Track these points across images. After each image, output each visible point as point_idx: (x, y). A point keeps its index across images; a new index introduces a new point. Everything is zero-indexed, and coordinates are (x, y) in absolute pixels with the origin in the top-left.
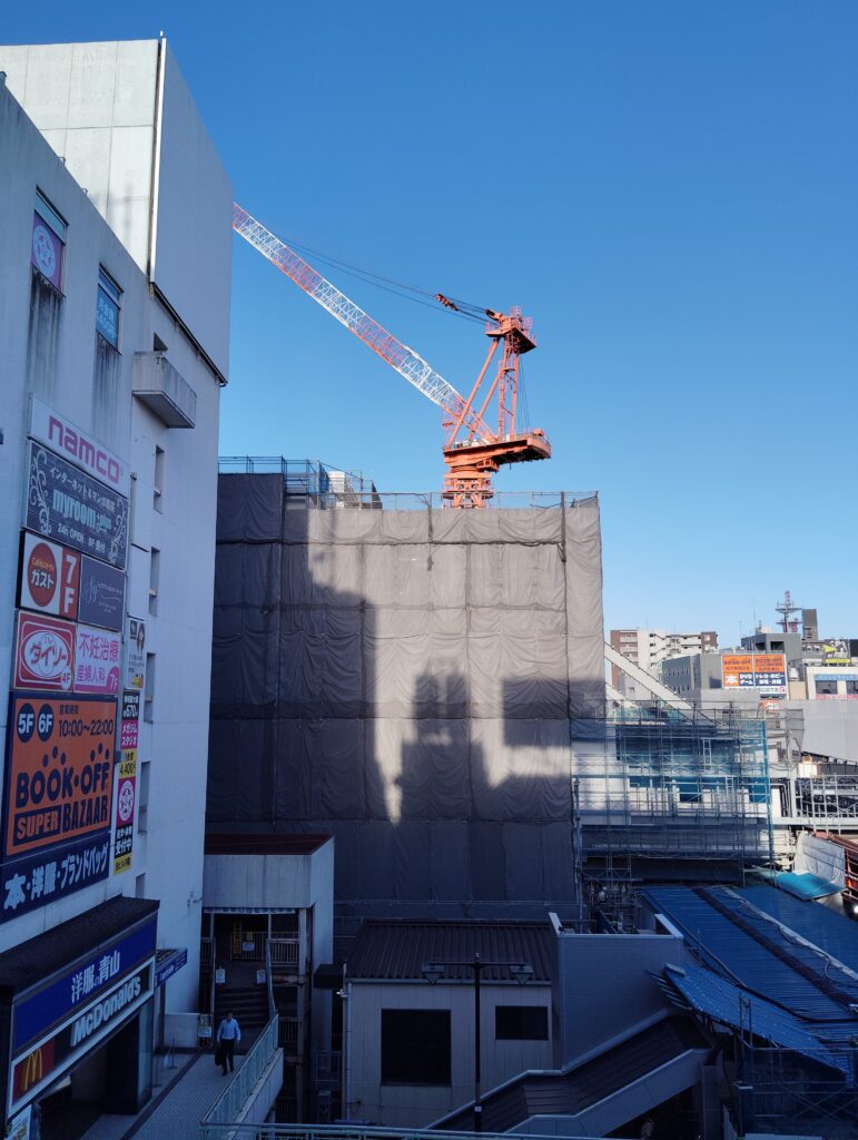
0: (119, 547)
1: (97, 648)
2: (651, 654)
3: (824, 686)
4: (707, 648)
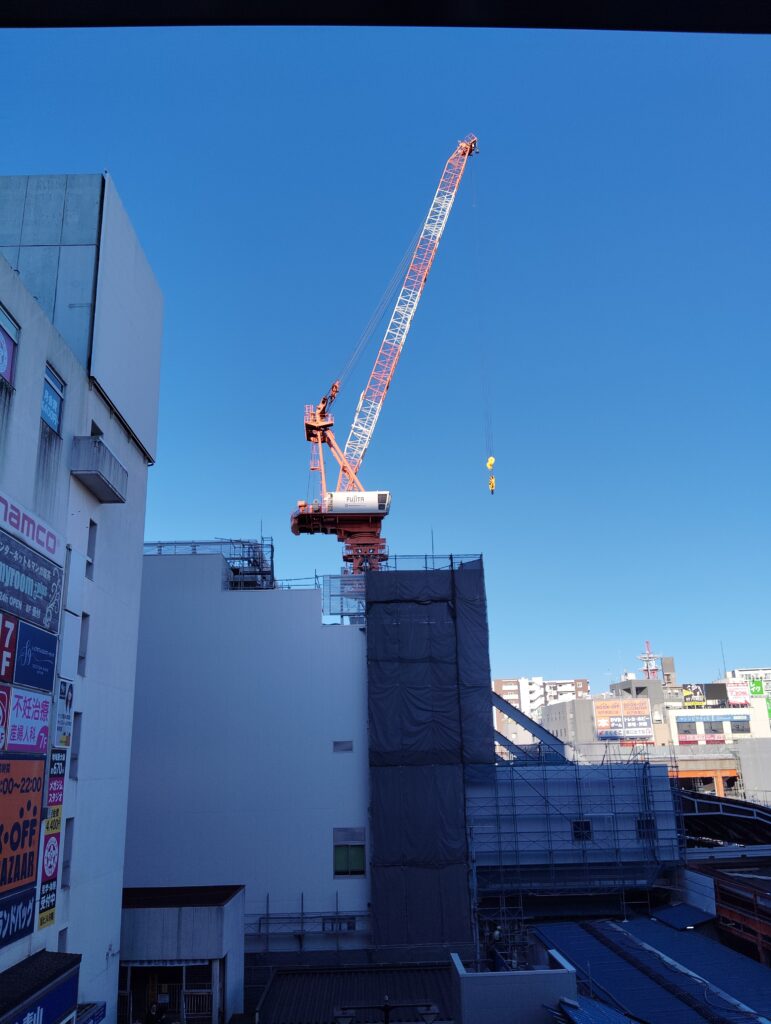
0: (53, 612)
1: (29, 708)
2: (531, 701)
3: (686, 728)
4: (580, 694)
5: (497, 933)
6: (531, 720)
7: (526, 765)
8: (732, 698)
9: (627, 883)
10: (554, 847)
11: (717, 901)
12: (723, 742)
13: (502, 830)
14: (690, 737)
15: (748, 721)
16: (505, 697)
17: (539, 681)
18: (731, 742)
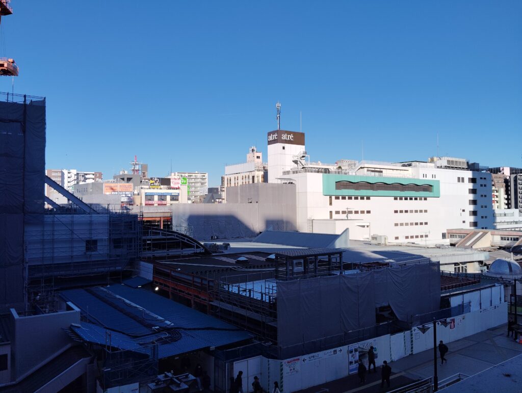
2: (69, 182)
3: (149, 197)
4: (97, 179)
5: (38, 297)
6: (68, 191)
7: (62, 214)
8: (172, 185)
9: (112, 269)
10: (75, 254)
11: (153, 274)
12: (166, 204)
13: (45, 247)
14: (150, 202)
15: (178, 196)
16: (54, 179)
17: (74, 172)
18: (169, 205)
